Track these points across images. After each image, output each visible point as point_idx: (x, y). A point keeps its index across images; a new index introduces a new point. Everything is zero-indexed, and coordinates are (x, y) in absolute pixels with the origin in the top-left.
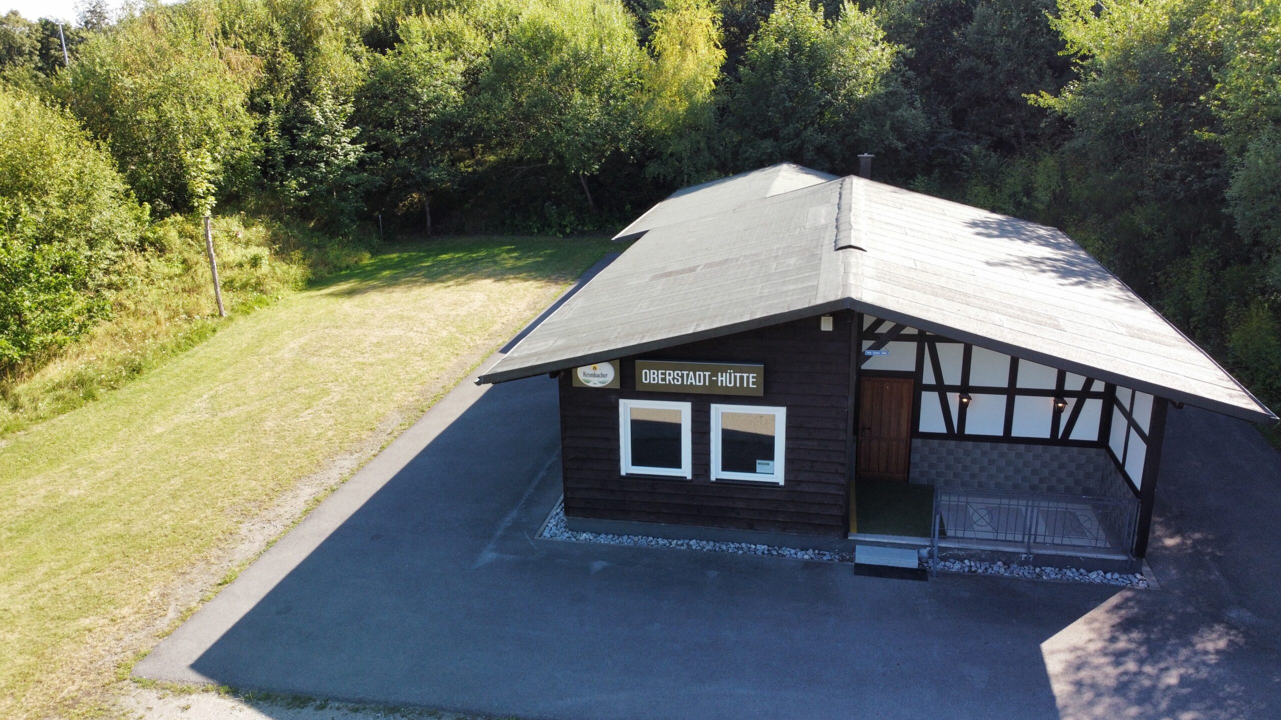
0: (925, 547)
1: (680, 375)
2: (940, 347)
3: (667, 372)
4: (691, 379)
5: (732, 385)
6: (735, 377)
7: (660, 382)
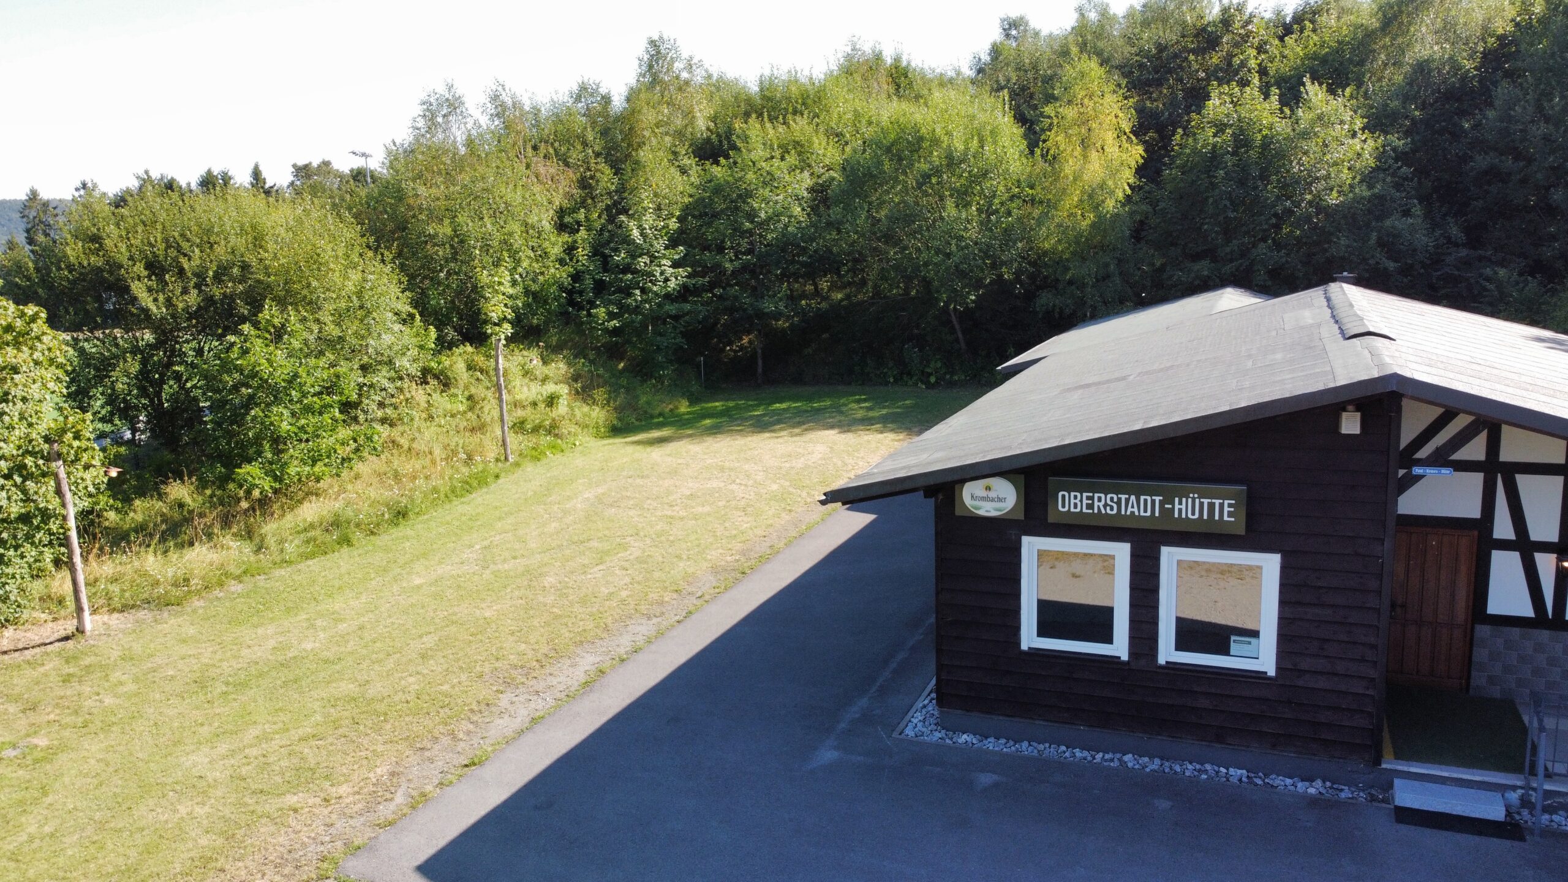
0: (1514, 788)
1: (1115, 500)
2: (1523, 481)
3: (1096, 495)
4: (1133, 507)
5: (1197, 516)
6: (1201, 505)
7: (1085, 510)
